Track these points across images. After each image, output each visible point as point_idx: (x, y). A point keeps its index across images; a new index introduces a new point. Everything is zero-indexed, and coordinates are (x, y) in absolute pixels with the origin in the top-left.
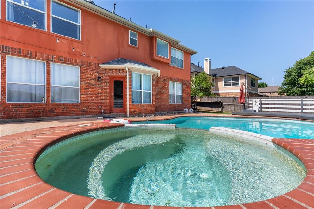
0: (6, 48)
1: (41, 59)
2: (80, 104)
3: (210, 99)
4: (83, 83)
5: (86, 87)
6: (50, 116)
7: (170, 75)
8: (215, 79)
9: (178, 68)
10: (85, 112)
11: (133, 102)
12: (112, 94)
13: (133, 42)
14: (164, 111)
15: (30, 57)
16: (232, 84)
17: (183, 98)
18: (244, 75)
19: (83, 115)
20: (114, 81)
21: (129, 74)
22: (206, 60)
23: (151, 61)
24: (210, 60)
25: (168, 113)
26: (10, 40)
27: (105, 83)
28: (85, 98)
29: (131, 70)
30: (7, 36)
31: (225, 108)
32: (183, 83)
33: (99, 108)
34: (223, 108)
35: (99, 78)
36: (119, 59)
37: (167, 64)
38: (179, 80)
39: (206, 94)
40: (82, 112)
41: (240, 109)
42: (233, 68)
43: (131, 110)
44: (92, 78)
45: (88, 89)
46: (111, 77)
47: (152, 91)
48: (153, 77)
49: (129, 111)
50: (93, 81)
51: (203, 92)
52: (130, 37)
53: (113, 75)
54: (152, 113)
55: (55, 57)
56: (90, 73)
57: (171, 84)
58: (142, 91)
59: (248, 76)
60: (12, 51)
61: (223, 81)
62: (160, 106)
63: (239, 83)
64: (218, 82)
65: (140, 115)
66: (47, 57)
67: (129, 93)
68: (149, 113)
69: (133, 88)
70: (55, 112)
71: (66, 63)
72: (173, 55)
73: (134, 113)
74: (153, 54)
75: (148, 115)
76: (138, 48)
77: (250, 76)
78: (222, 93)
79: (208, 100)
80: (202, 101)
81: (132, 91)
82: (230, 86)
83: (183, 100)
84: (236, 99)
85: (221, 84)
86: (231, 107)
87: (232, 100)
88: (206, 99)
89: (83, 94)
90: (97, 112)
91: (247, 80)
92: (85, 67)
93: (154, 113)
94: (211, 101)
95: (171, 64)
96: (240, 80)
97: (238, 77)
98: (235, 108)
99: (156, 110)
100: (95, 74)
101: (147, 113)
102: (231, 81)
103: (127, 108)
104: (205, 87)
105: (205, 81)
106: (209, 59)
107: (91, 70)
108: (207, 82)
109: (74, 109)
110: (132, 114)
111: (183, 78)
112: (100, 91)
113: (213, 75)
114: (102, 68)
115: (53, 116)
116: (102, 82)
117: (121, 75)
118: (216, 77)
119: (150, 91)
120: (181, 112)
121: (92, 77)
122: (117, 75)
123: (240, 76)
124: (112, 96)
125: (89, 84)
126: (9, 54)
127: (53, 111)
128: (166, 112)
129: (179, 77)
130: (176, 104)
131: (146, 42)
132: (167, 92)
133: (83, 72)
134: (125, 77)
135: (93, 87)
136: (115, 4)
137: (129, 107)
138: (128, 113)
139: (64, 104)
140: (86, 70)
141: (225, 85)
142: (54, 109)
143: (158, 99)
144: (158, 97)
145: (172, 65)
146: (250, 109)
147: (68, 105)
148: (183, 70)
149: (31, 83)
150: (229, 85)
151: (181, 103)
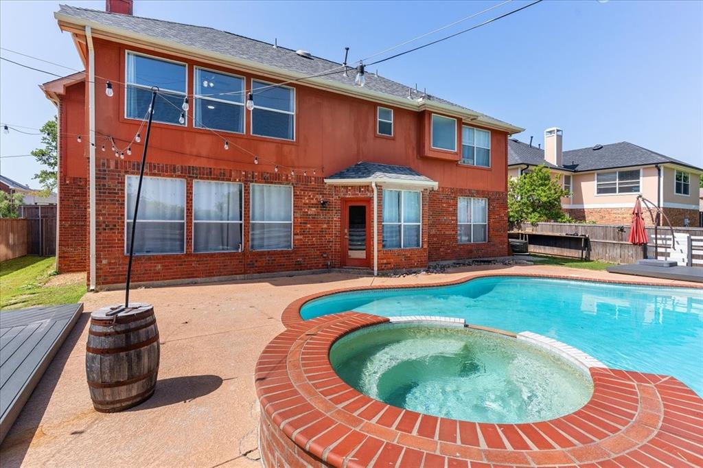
0: (193, 170)
1: (237, 180)
2: (294, 251)
3: (558, 229)
4: (298, 215)
5: (302, 223)
6: (249, 273)
7: (460, 184)
8: (573, 176)
9: (478, 169)
10: (301, 264)
11: (384, 246)
12: (346, 232)
13: (385, 128)
14: (445, 260)
15: (223, 180)
16: (619, 188)
17: (489, 230)
18: (654, 165)
19: (298, 270)
20: (350, 207)
21: (378, 195)
22: (550, 132)
23: (420, 161)
24: (560, 133)
25: (454, 263)
26: (198, 156)
27: (334, 212)
28: (301, 240)
29: (381, 186)
30: (195, 151)
31: (596, 251)
32: (489, 199)
33: (324, 257)
34: (589, 250)
35: (324, 203)
36: (359, 165)
37: (454, 163)
38: (480, 194)
39: (546, 215)
40: (296, 264)
41: (634, 256)
42: (625, 147)
43: (382, 261)
44: (313, 204)
45: (306, 223)
46: (344, 200)
47: (421, 224)
48: (423, 195)
49: (378, 264)
50: (314, 209)
51: (541, 210)
52: (378, 119)
53: (347, 196)
54: (422, 267)
55: (256, 174)
56: (310, 196)
57: (462, 203)
58: (403, 223)
59: (665, 167)
60: (200, 174)
61: (596, 181)
62: (437, 249)
63: (639, 186)
64: (582, 183)
65: (398, 270)
66: (246, 176)
67: (378, 230)
68: (416, 267)
69: (385, 220)
70: (256, 267)
71: (272, 183)
72: (465, 142)
73: (386, 268)
74: (424, 146)
75: (414, 270)
76: (394, 139)
77: (673, 167)
78: (592, 211)
79: (553, 231)
80: (537, 233)
81: (383, 225)
82: (615, 192)
83: (489, 234)
84: (625, 230)
85: (589, 188)
86: (611, 250)
87: (614, 234)
88: (546, 228)
89: (297, 234)
90: (320, 266)
91: (662, 179)
92: (302, 186)
93: (425, 267)
94: (558, 234)
95: (462, 161)
96: (641, 178)
97: (638, 172)
98: (623, 253)
99: (430, 258)
100: (317, 196)
101: (411, 267)
102: (617, 182)
103: (373, 259)
104: (544, 199)
105: (546, 185)
106: (558, 131)
107: (310, 191)
108: (550, 189)
109: (283, 260)
110: (383, 269)
111: (490, 189)
112: (325, 226)
113: (566, 168)
114: (329, 185)
115: (253, 273)
116: (329, 210)
117: (363, 196)
118: (575, 172)
119: (418, 224)
120: (484, 262)
121: (312, 202)
122: (354, 196)
123: (644, 169)
124: (346, 234)
125: (307, 215)
126: (196, 178)
127: (253, 264)
128: (451, 262)
129: (481, 186)
130: (472, 245)
131: (410, 124)
132: (452, 220)
133: (298, 195)
134: (370, 200)
135: (314, 220)
136: (347, 49)
137: (378, 256)
138: (376, 269)
139: (269, 252)
140: (303, 190)
141: (600, 191)
142: (254, 262)
143: (434, 236)
144: (433, 232)
145: (464, 162)
146: (659, 258)
147: (275, 253)
148: (490, 170)
149: (222, 220)
150: (613, 190)
151: (485, 240)
